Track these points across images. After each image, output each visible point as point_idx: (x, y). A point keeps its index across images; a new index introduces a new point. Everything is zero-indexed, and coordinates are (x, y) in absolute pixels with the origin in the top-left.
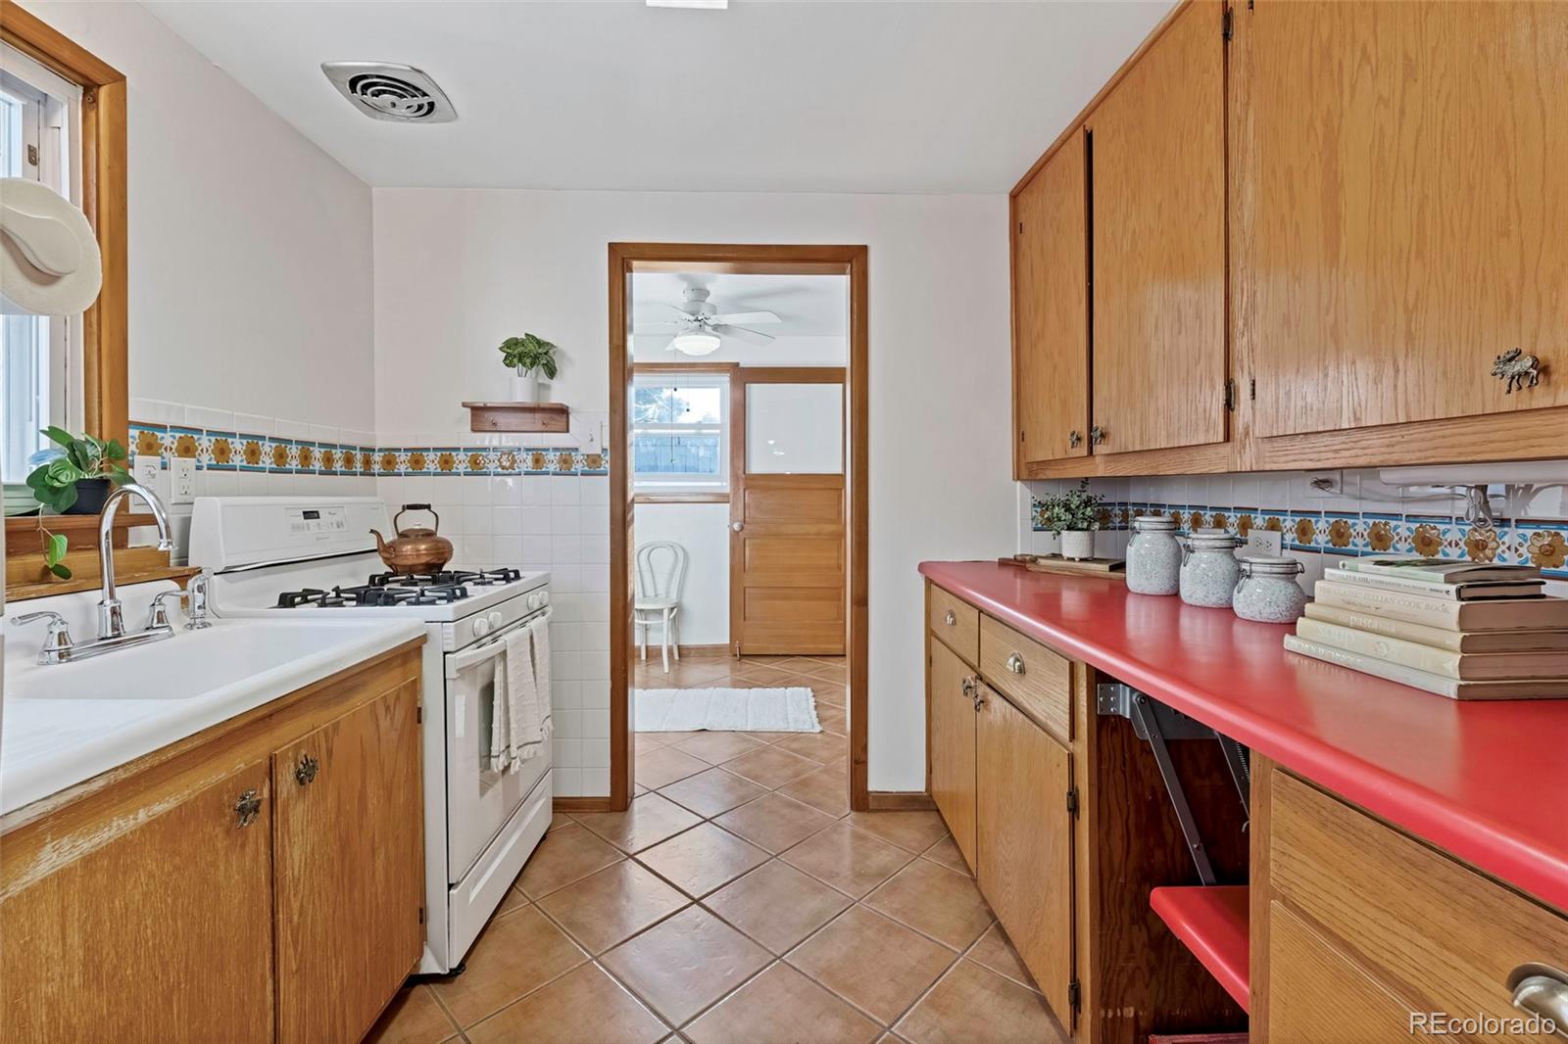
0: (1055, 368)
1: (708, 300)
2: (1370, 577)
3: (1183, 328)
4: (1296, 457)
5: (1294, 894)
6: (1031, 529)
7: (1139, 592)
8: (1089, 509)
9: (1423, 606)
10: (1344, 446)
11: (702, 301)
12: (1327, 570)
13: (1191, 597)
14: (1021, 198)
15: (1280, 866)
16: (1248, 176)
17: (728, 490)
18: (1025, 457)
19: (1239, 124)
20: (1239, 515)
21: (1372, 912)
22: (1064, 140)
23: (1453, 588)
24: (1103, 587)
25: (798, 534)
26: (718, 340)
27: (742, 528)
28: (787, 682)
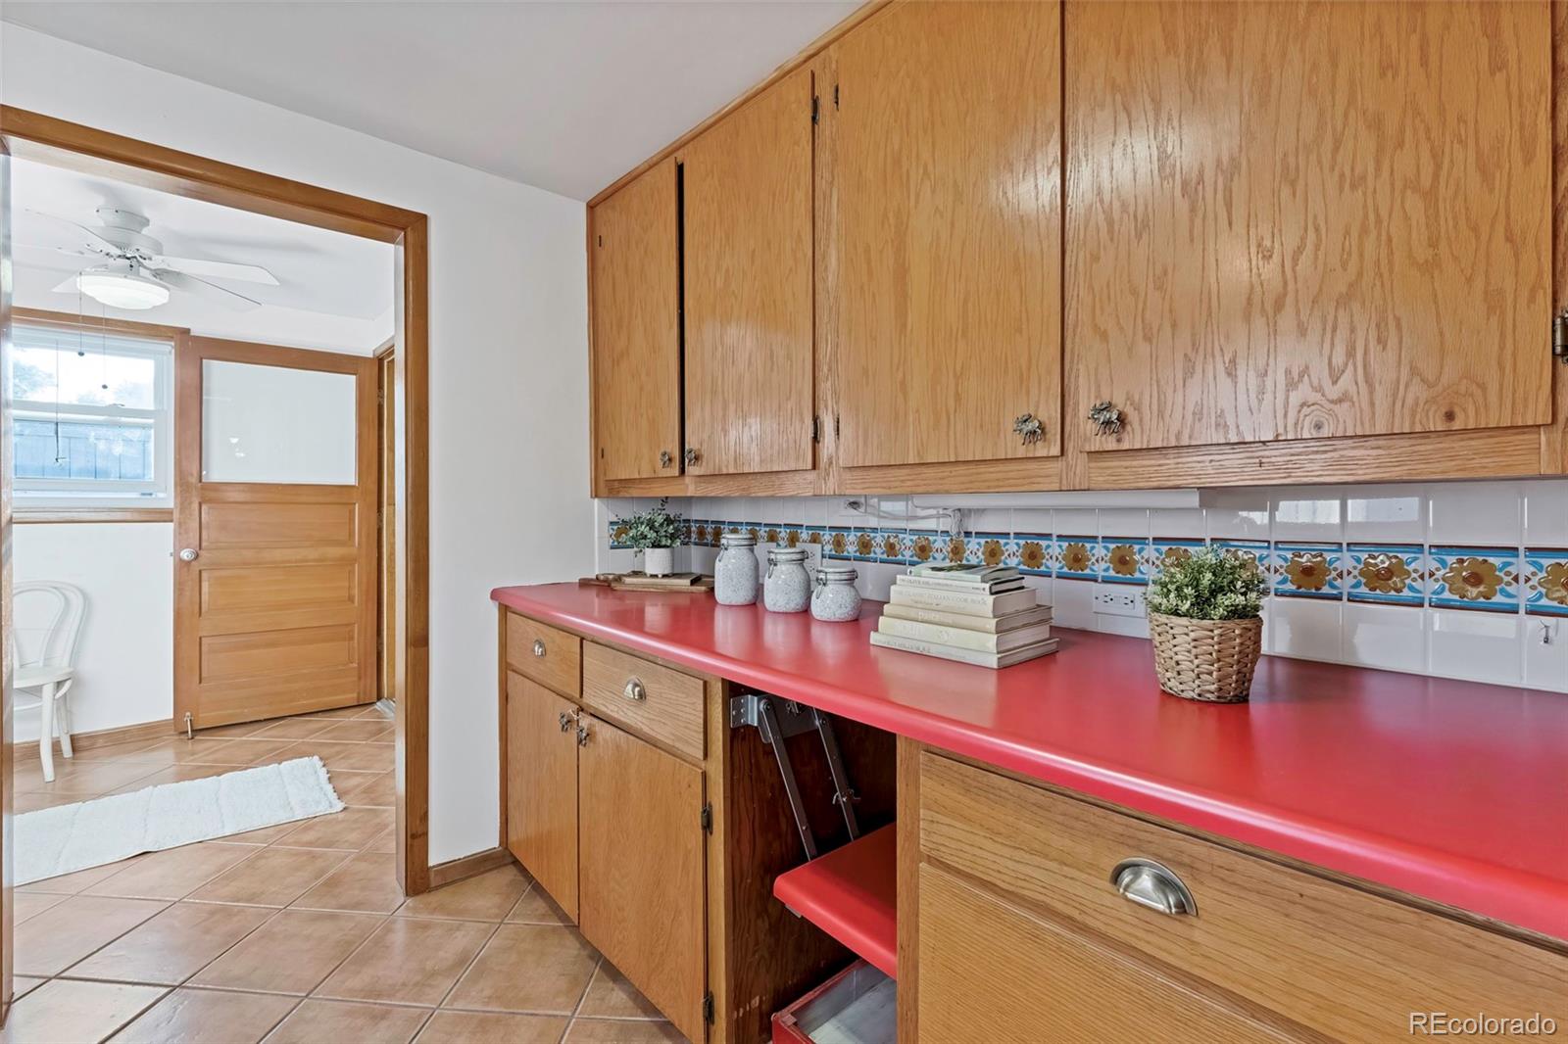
0: (641, 389)
1: (145, 231)
2: (931, 581)
3: (775, 368)
4: (871, 485)
5: (943, 855)
6: (608, 548)
7: (727, 603)
8: (671, 527)
9: (969, 600)
10: (910, 478)
11: (139, 232)
12: (898, 576)
13: (775, 604)
14: (598, 209)
15: (930, 832)
16: (833, 246)
17: (170, 504)
18: (605, 474)
19: (825, 199)
20: (788, 531)
21: (1007, 852)
22: (652, 165)
23: (987, 586)
24: (684, 601)
25: (289, 562)
26: (166, 291)
27: (197, 556)
28: (280, 755)
